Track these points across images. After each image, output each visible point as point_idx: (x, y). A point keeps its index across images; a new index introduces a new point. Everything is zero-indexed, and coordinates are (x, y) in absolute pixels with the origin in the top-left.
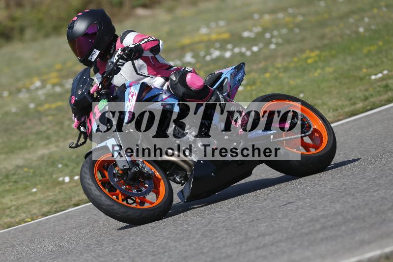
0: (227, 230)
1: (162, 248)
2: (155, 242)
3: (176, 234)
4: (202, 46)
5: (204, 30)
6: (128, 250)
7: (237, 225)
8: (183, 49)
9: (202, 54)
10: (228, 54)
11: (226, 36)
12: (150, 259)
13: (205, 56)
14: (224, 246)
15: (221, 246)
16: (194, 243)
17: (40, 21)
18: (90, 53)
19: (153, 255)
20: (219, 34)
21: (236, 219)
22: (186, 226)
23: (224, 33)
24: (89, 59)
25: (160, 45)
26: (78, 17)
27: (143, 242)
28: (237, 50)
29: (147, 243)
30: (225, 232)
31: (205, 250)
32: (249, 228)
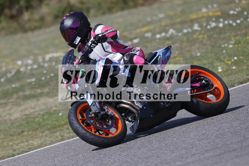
0: (231, 133)
1: (191, 145)
2: (186, 141)
3: (199, 136)
4: (204, 19)
5: (204, 10)
6: (170, 146)
7: (238, 131)
8: (192, 22)
9: (204, 24)
10: (221, 25)
11: (219, 13)
12: (184, 151)
13: (206, 26)
14: (231, 143)
15: (228, 143)
16: (211, 142)
17: (99, 4)
18: (75, 39)
19: (186, 149)
20: (215, 12)
21: (236, 127)
22: (204, 131)
23: (217, 11)
24: (74, 43)
25: (118, 34)
26: (67, 16)
27: (178, 141)
28: (226, 22)
29: (181, 141)
30: (230, 135)
31: (219, 146)
32: (245, 132)
